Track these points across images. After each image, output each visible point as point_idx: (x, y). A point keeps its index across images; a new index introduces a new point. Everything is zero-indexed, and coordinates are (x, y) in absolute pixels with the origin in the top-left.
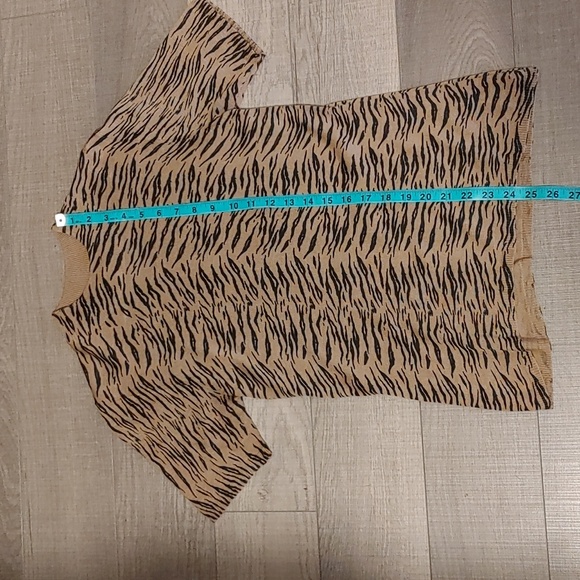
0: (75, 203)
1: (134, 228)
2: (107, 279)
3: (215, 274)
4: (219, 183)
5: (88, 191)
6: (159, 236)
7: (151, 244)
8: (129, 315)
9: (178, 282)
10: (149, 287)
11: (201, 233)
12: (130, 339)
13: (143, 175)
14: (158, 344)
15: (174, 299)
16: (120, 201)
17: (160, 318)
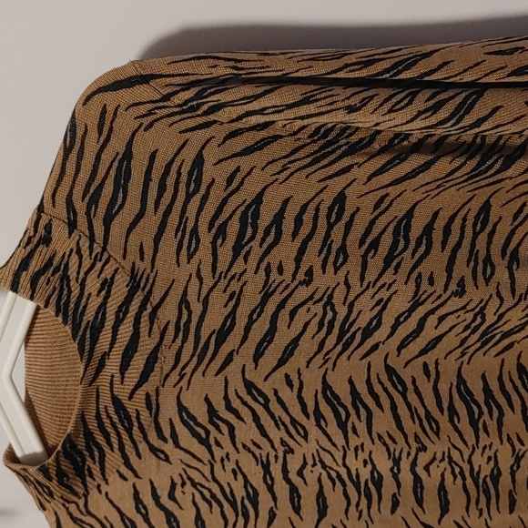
0: (48, 228)
1: (184, 301)
2: (123, 397)
3: (355, 394)
4: (396, 233)
5: (80, 207)
6: (241, 321)
7: (222, 334)
8: (167, 459)
9: (274, 406)
10: (212, 412)
11: (337, 325)
12: (165, 500)
13: (217, 195)
14: (221, 506)
15: (264, 434)
16: (157, 239)
17: (230, 466)
